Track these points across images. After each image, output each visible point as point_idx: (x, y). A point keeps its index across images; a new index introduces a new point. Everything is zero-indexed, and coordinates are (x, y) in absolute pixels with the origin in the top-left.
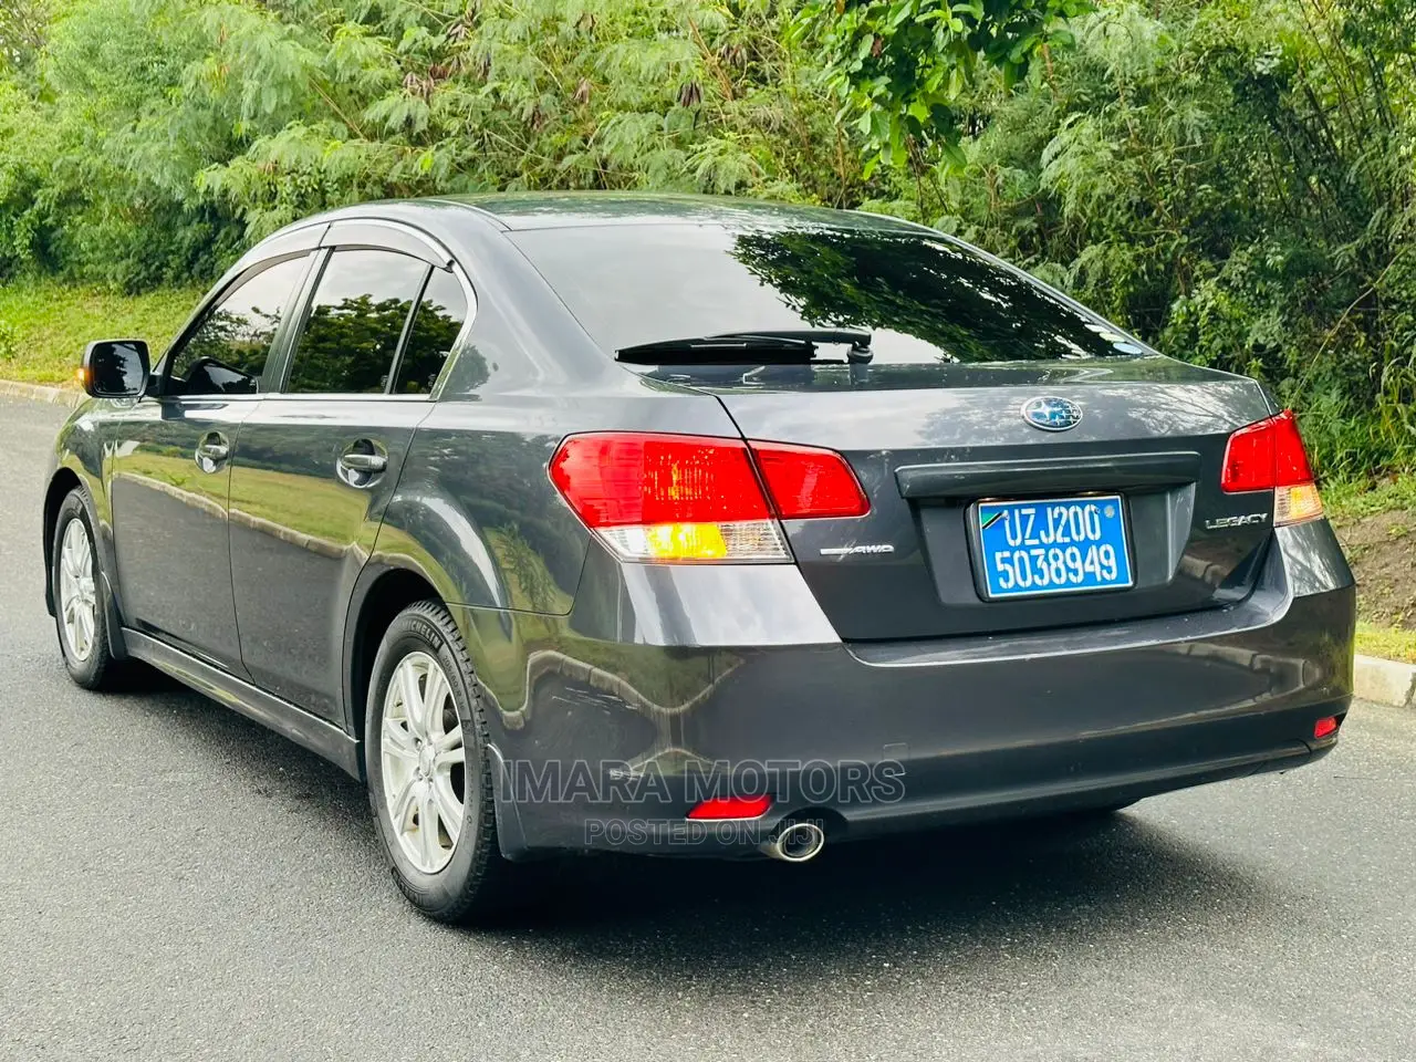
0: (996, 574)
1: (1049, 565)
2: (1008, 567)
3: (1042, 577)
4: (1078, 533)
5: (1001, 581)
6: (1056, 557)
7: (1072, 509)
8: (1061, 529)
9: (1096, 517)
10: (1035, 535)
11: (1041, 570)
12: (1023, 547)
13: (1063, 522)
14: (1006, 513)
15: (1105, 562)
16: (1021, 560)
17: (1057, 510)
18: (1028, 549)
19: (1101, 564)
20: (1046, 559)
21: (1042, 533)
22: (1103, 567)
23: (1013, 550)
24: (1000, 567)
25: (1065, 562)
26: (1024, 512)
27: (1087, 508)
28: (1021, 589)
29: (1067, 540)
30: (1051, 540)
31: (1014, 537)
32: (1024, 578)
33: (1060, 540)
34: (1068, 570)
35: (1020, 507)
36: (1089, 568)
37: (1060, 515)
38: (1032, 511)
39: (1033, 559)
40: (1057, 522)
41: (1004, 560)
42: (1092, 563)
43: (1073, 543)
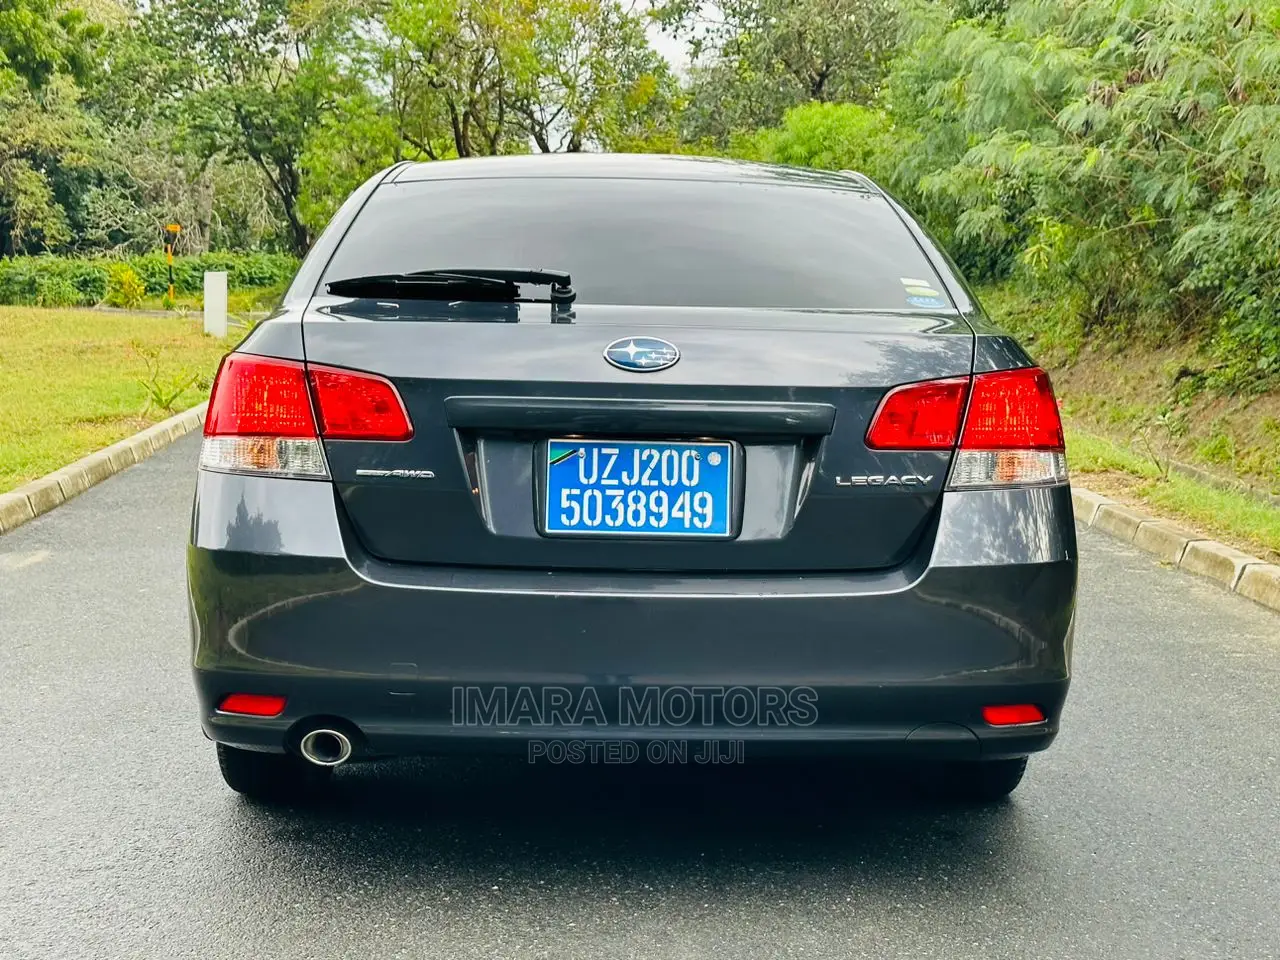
0: (557, 509)
1: (626, 507)
2: (575, 505)
3: (615, 518)
4: (670, 477)
5: (564, 518)
6: (637, 500)
7: (666, 453)
8: (648, 472)
9: (696, 464)
10: (613, 475)
11: (616, 510)
12: (597, 486)
13: (653, 465)
14: (582, 450)
15: (698, 509)
16: (593, 499)
17: (646, 453)
18: (603, 489)
19: (692, 509)
20: (624, 500)
21: (624, 475)
22: (694, 513)
23: (584, 488)
24: (565, 504)
25: (647, 505)
26: (605, 451)
27: (686, 454)
28: (588, 528)
29: (655, 483)
30: (635, 481)
31: (588, 475)
32: (592, 516)
33: (645, 482)
34: (649, 513)
35: (600, 446)
36: (676, 513)
37: (650, 457)
38: (616, 451)
39: (608, 500)
40: (644, 465)
41: (570, 497)
42: (682, 508)
43: (661, 487)
